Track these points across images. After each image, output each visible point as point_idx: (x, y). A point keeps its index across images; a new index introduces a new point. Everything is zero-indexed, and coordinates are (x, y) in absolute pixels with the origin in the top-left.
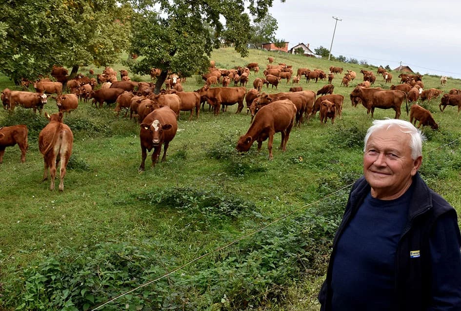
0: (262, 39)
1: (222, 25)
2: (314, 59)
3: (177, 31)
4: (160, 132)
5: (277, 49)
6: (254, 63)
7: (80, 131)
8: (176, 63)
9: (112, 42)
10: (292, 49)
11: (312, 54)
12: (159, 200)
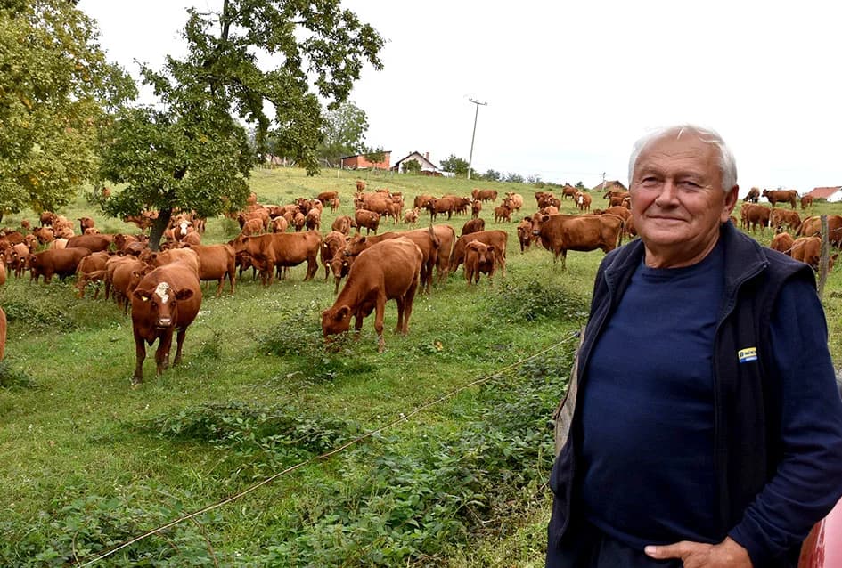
0: (340, 149)
1: (268, 120)
2: (441, 179)
3: (186, 133)
4: (171, 304)
5: (370, 165)
6: (328, 191)
7: (12, 324)
8: (187, 191)
9: (64, 165)
10: (397, 165)
11: (436, 170)
12: (177, 429)
